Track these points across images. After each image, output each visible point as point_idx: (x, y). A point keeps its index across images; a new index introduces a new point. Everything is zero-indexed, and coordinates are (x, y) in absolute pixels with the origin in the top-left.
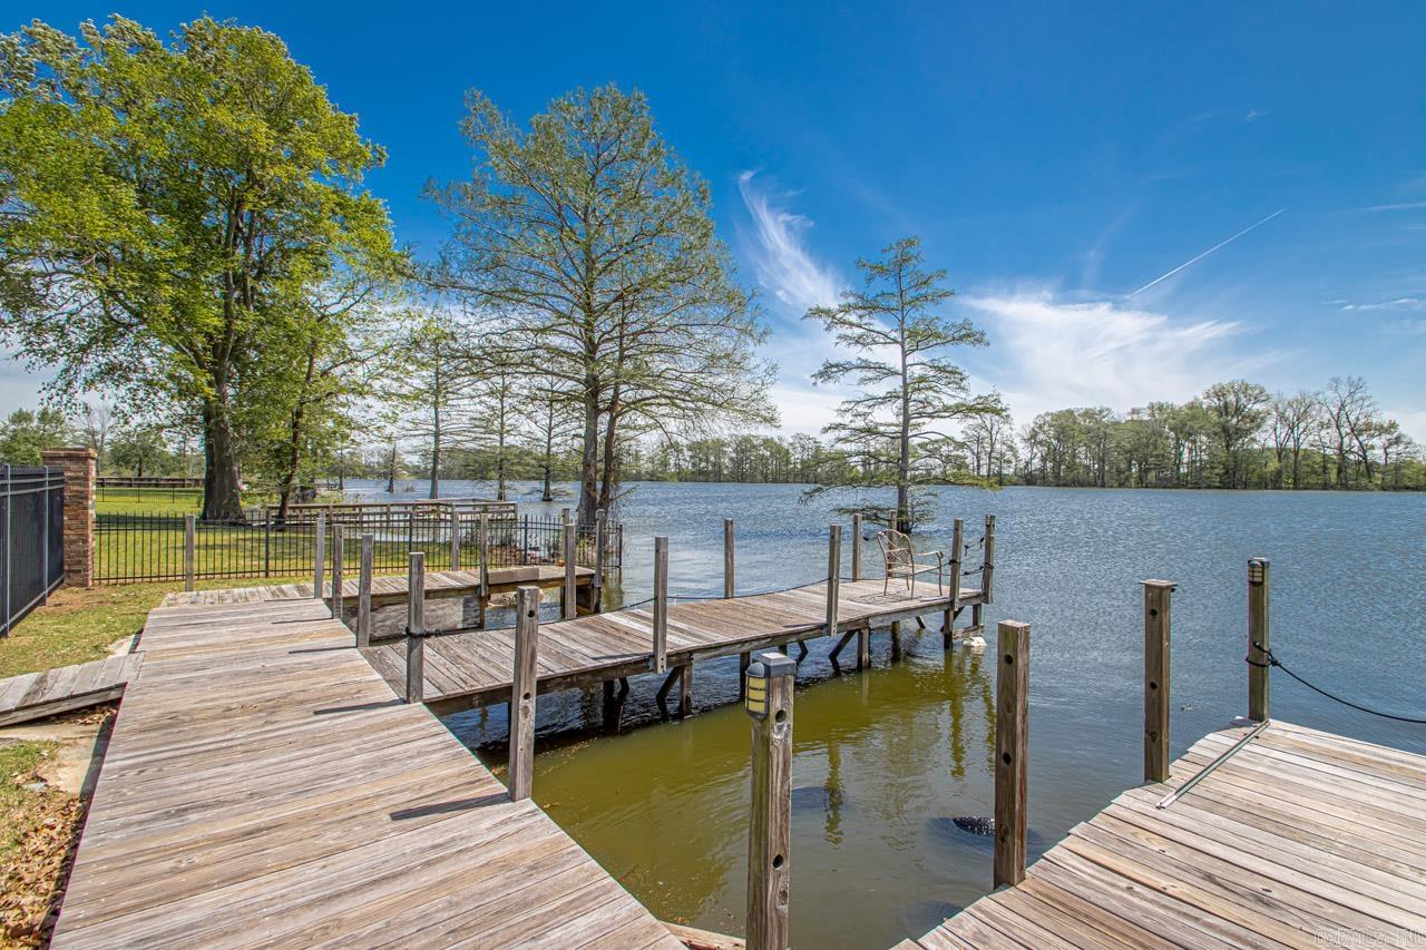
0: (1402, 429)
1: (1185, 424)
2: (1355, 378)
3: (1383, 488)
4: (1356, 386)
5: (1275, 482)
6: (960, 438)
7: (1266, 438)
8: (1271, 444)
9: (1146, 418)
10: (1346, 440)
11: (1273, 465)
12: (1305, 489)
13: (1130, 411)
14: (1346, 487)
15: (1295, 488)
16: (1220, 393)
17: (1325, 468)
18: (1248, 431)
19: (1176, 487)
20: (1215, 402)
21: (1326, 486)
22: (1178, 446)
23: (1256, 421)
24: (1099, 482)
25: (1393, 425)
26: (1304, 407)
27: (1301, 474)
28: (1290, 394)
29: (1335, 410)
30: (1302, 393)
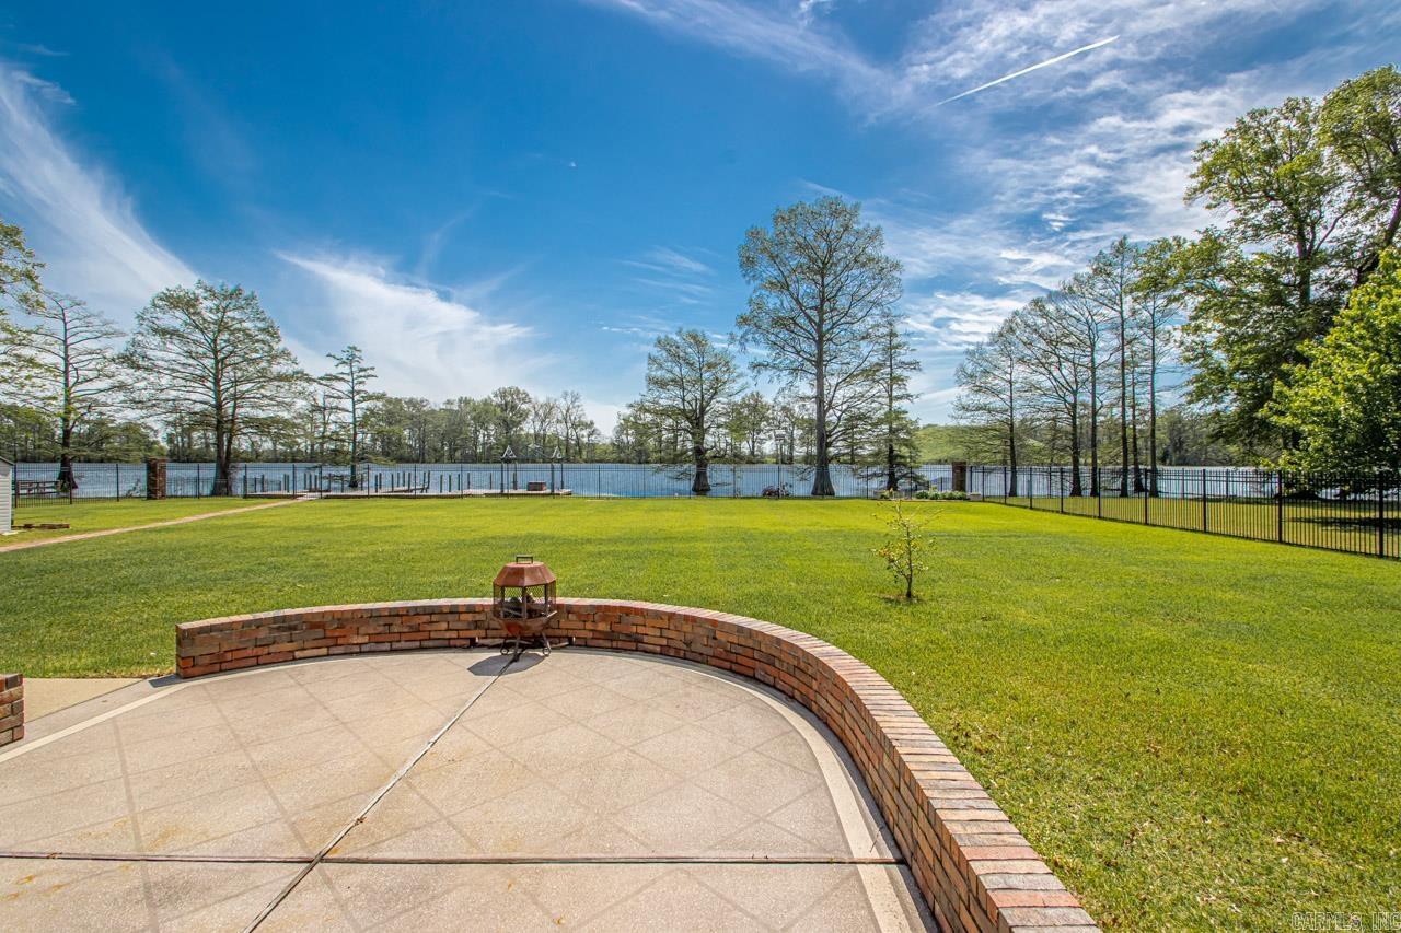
0: (596, 426)
1: (482, 413)
2: (575, 393)
3: (587, 462)
4: (576, 398)
5: (532, 459)
7: (529, 428)
8: (532, 431)
9: (456, 408)
10: (570, 431)
11: (532, 446)
12: (549, 462)
13: (445, 400)
14: (569, 461)
16: (503, 394)
18: (519, 423)
19: (473, 462)
20: (498, 400)
22: (476, 431)
23: (524, 415)
24: (420, 459)
25: (592, 423)
26: (549, 408)
27: (544, 452)
28: (542, 400)
29: (564, 412)
30: (548, 399)
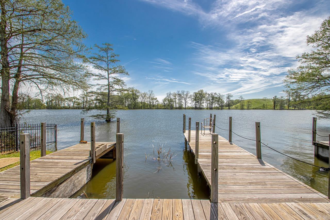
0: (158, 99)
1: (127, 96)
2: (152, 90)
3: (155, 109)
4: (152, 92)
5: (141, 108)
6: (78, 97)
7: (139, 100)
10: (151, 101)
11: (141, 105)
12: (145, 109)
14: (151, 109)
15: (144, 109)
16: (133, 91)
17: (148, 105)
18: (137, 98)
20: (132, 93)
21: (148, 109)
23: (138, 96)
25: (156, 98)
26: (145, 94)
27: (145, 106)
28: (143, 92)
29: (149, 95)
30: (144, 92)
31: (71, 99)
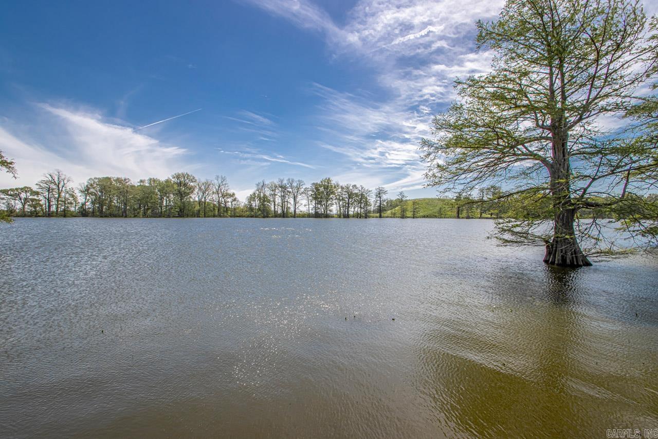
0: (236, 196)
1: (165, 188)
2: (223, 176)
3: (231, 217)
4: (224, 179)
5: (197, 215)
6: (35, 188)
7: (195, 197)
8: (197, 199)
9: (147, 185)
10: (220, 199)
11: (197, 208)
12: (208, 217)
13: (139, 181)
14: (220, 216)
15: (205, 217)
16: (178, 177)
17: (214, 209)
18: (188, 194)
19: (160, 217)
20: (175, 180)
21: (214, 216)
22: (162, 199)
23: (192, 189)
24: (124, 215)
25: (234, 194)
26: (208, 185)
27: (206, 211)
28: (203, 180)
29: (217, 188)
30: (207, 180)
31: (16, 192)
